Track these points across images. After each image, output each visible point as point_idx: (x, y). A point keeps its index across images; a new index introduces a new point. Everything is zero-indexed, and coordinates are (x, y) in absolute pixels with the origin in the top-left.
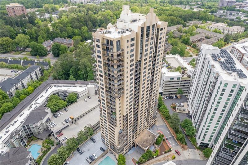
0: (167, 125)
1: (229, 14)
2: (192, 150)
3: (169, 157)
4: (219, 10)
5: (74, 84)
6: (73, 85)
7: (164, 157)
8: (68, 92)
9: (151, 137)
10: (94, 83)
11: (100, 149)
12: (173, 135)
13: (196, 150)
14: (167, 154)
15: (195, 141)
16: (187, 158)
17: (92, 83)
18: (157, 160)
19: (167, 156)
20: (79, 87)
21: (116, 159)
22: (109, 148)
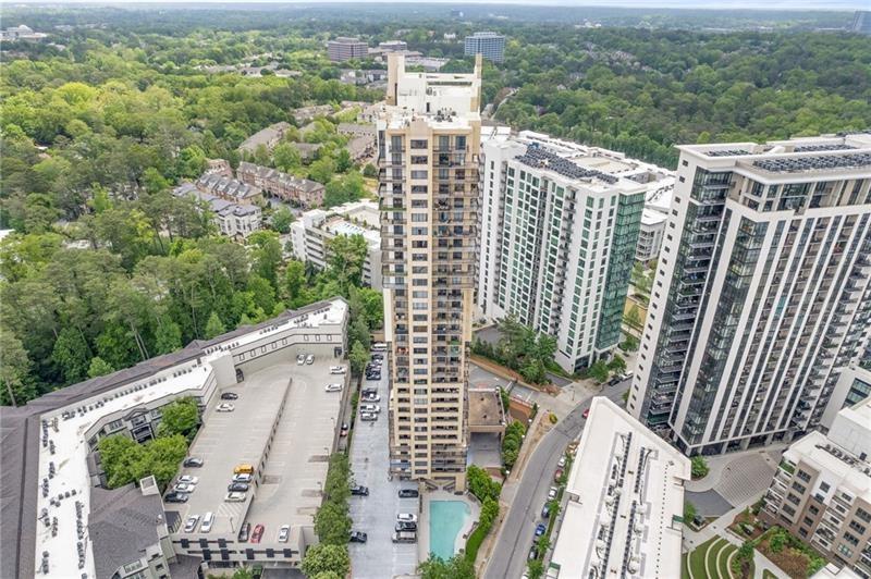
0: (483, 365)
1: (372, 78)
2: (569, 386)
3: (544, 424)
4: (342, 70)
5: (149, 374)
6: (147, 380)
7: (537, 429)
8: (149, 408)
9: (485, 400)
10: (217, 346)
11: (401, 496)
12: (514, 379)
13: (574, 383)
14: (537, 420)
15: (558, 369)
16: (574, 405)
17: (209, 348)
18: (531, 443)
19: (540, 424)
20: (175, 376)
21: (456, 494)
22: (428, 476)
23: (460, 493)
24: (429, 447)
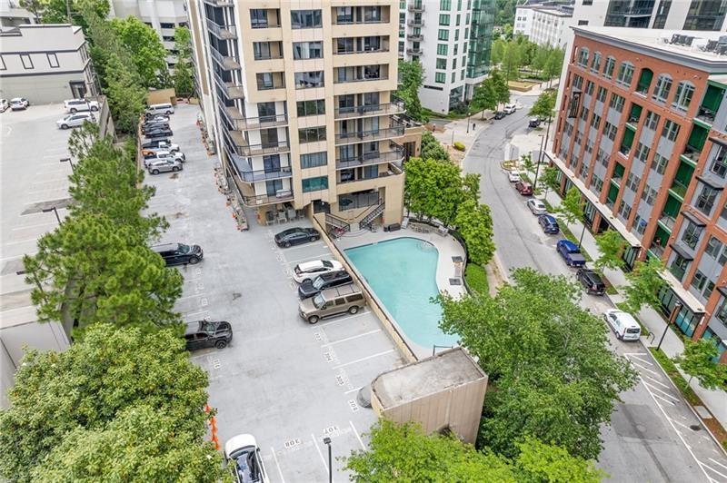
2: (451, 123)
13: (455, 122)
21: (388, 229)
22: (330, 195)
23: (397, 227)
24: (330, 106)
